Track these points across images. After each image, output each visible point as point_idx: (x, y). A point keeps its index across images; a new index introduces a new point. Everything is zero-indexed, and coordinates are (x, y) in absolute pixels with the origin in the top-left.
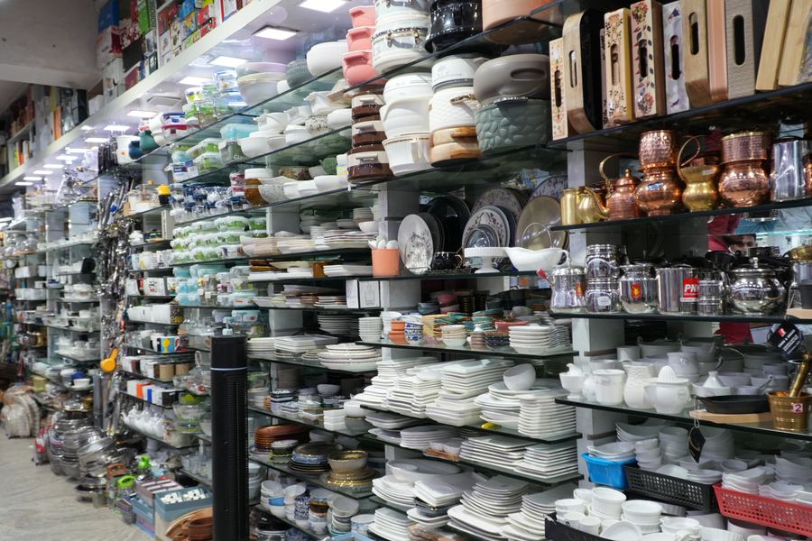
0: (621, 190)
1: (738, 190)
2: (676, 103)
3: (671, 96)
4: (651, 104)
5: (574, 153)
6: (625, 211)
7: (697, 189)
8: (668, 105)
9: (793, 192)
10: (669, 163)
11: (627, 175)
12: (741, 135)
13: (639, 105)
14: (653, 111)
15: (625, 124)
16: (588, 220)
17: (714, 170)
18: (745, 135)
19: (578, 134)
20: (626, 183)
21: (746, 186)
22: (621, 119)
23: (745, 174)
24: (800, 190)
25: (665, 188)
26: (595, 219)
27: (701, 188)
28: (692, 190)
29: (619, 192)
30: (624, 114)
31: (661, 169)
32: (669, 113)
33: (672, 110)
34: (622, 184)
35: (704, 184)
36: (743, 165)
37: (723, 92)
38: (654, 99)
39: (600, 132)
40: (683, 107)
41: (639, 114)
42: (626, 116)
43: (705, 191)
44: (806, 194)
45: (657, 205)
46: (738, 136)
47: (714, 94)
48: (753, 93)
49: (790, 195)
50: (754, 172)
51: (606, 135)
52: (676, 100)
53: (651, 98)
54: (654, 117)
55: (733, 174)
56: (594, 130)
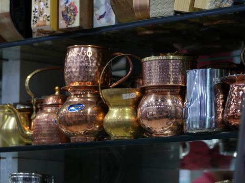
0: (49, 110)
1: (155, 118)
2: (101, 17)
3: (98, 8)
4: (75, 15)
5: (10, 62)
6: (50, 135)
7: (118, 114)
8: (95, 17)
9: (205, 124)
10: (94, 82)
11: (57, 93)
12: (161, 57)
13: (63, 15)
14: (76, 23)
15: (52, 34)
16: (14, 143)
17: (136, 94)
18: (164, 57)
19: (7, 42)
20: (55, 102)
21: (164, 114)
22: (45, 29)
23: (163, 100)
24: (211, 121)
25: (89, 110)
26: (21, 142)
27: (123, 113)
28: (114, 114)
29: (47, 113)
30: (48, 23)
31: (86, 89)
32: (94, 27)
33: (99, 23)
34: (50, 103)
35: (127, 109)
36: (161, 90)
37: (145, 9)
38: (78, 10)
39: (29, 41)
40: (109, 20)
41: (63, 24)
42: (49, 26)
43: (127, 117)
44: (216, 126)
45: (81, 130)
46: (157, 58)
47: (137, 11)
48: (172, 14)
49: (200, 126)
50: (172, 99)
51: (36, 44)
52: (102, 13)
53: (75, 8)
54: (79, 30)
55: (151, 99)
56: (22, 38)
